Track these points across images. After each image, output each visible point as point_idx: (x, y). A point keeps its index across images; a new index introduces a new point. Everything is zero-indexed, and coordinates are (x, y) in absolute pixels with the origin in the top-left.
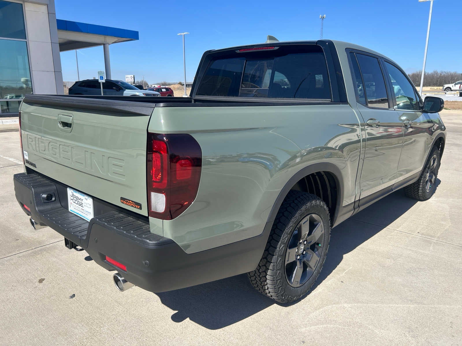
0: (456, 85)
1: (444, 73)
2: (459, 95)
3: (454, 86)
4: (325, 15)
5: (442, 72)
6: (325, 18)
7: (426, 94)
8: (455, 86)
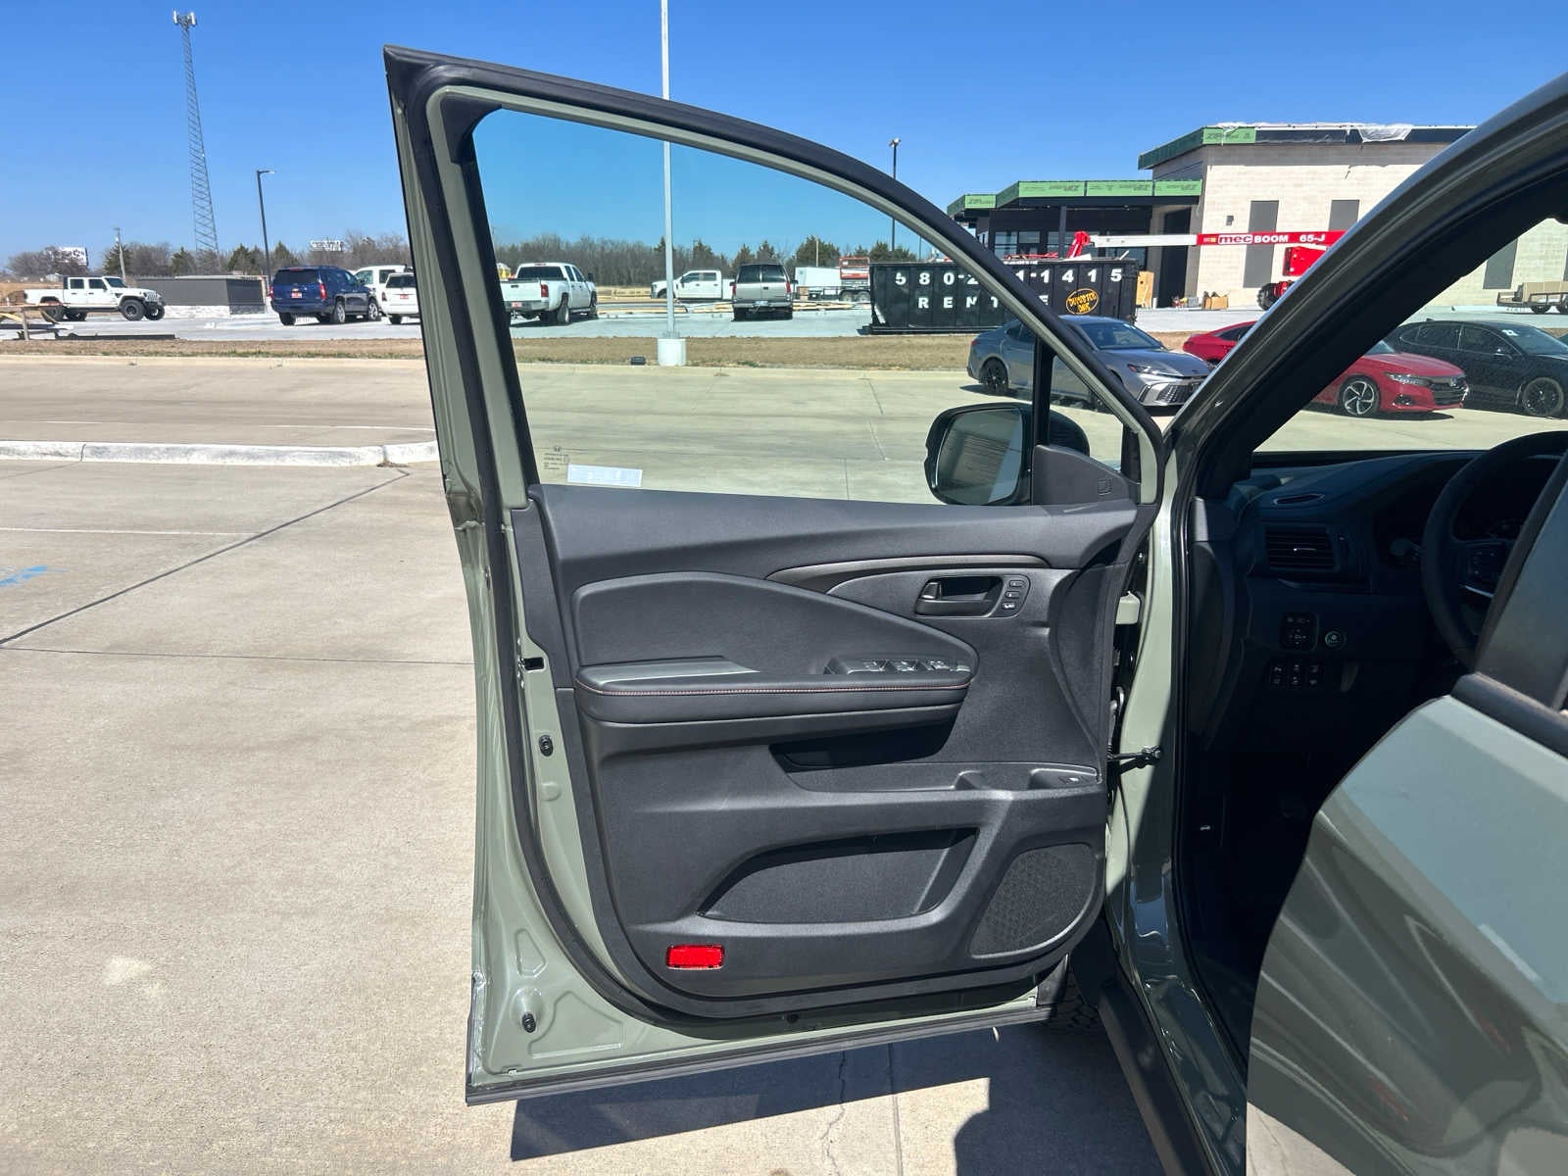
0: (685, 284)
1: (611, 246)
2: (732, 316)
3: (680, 285)
4: (192, 14)
5: (605, 243)
6: (194, 22)
7: (631, 313)
8: (683, 286)
